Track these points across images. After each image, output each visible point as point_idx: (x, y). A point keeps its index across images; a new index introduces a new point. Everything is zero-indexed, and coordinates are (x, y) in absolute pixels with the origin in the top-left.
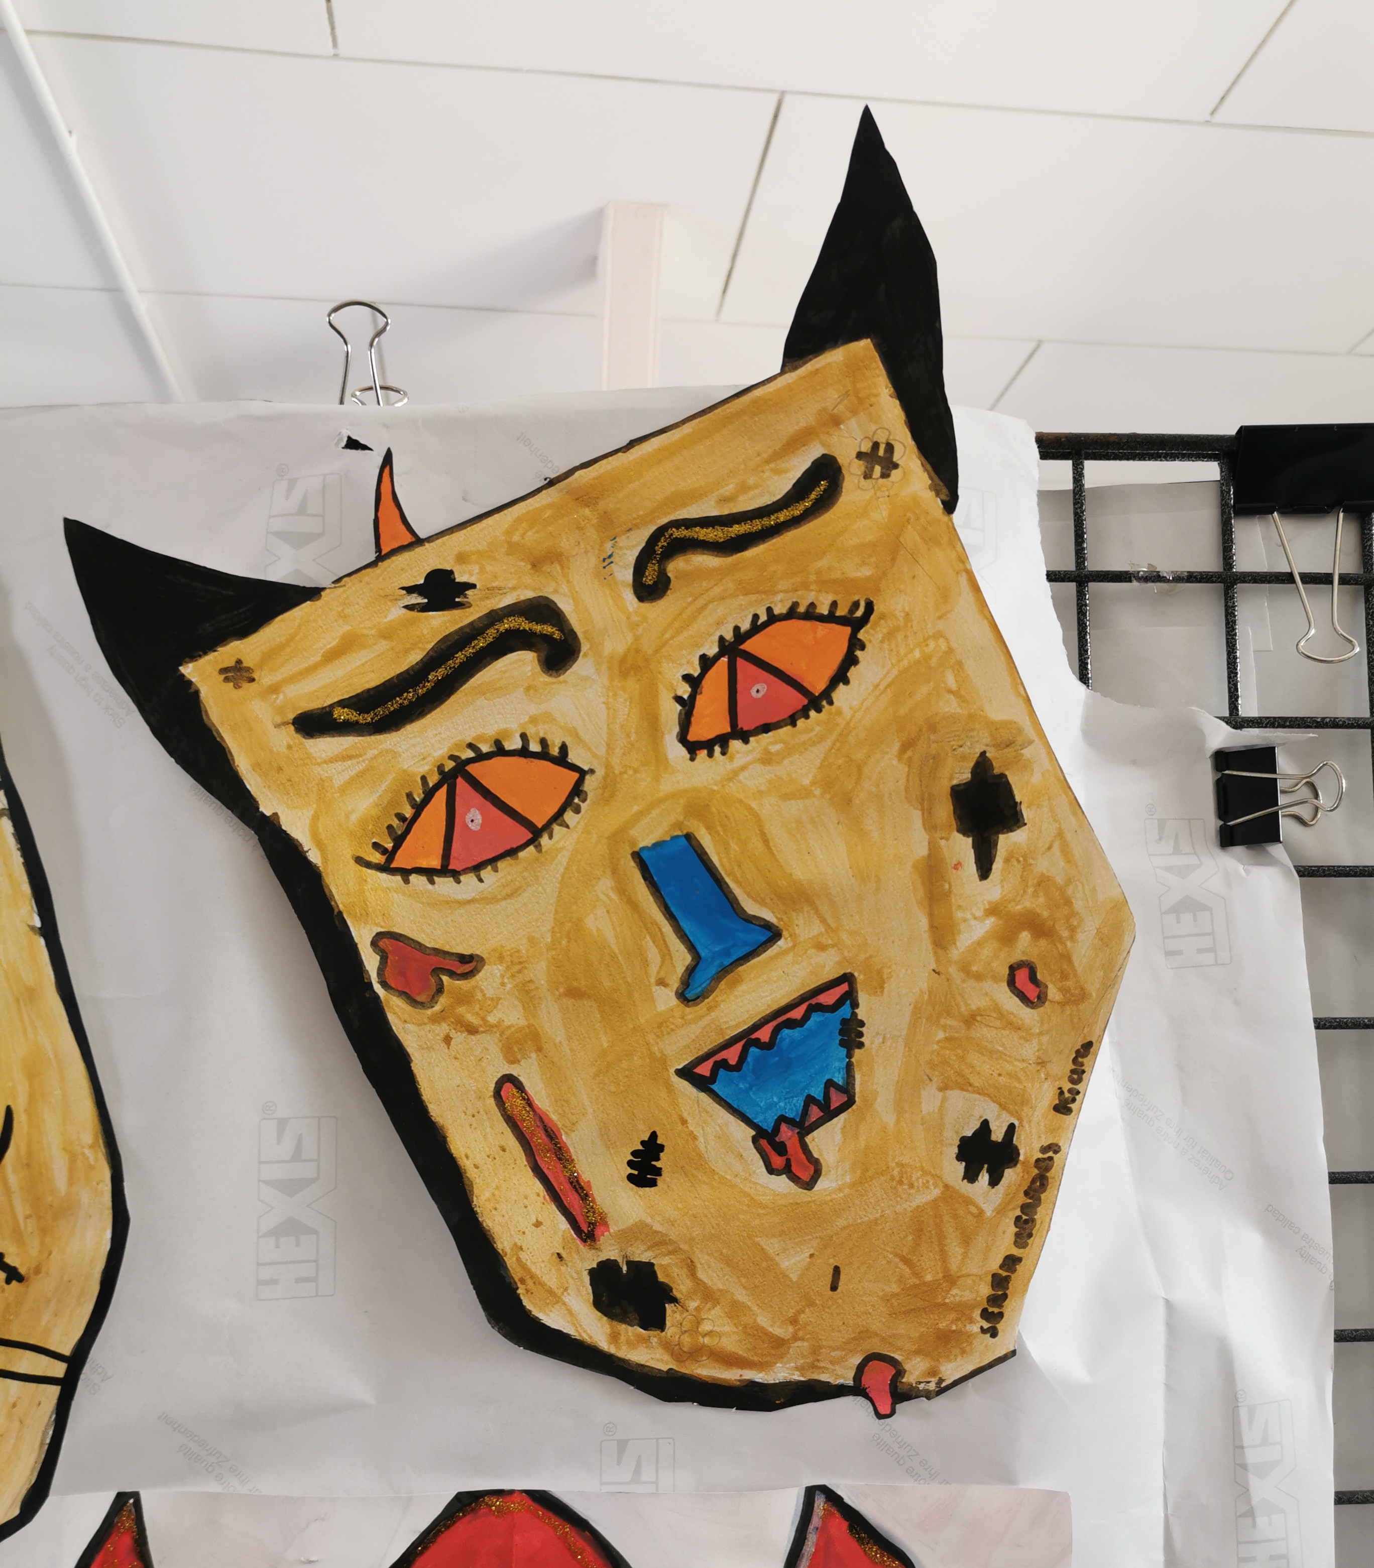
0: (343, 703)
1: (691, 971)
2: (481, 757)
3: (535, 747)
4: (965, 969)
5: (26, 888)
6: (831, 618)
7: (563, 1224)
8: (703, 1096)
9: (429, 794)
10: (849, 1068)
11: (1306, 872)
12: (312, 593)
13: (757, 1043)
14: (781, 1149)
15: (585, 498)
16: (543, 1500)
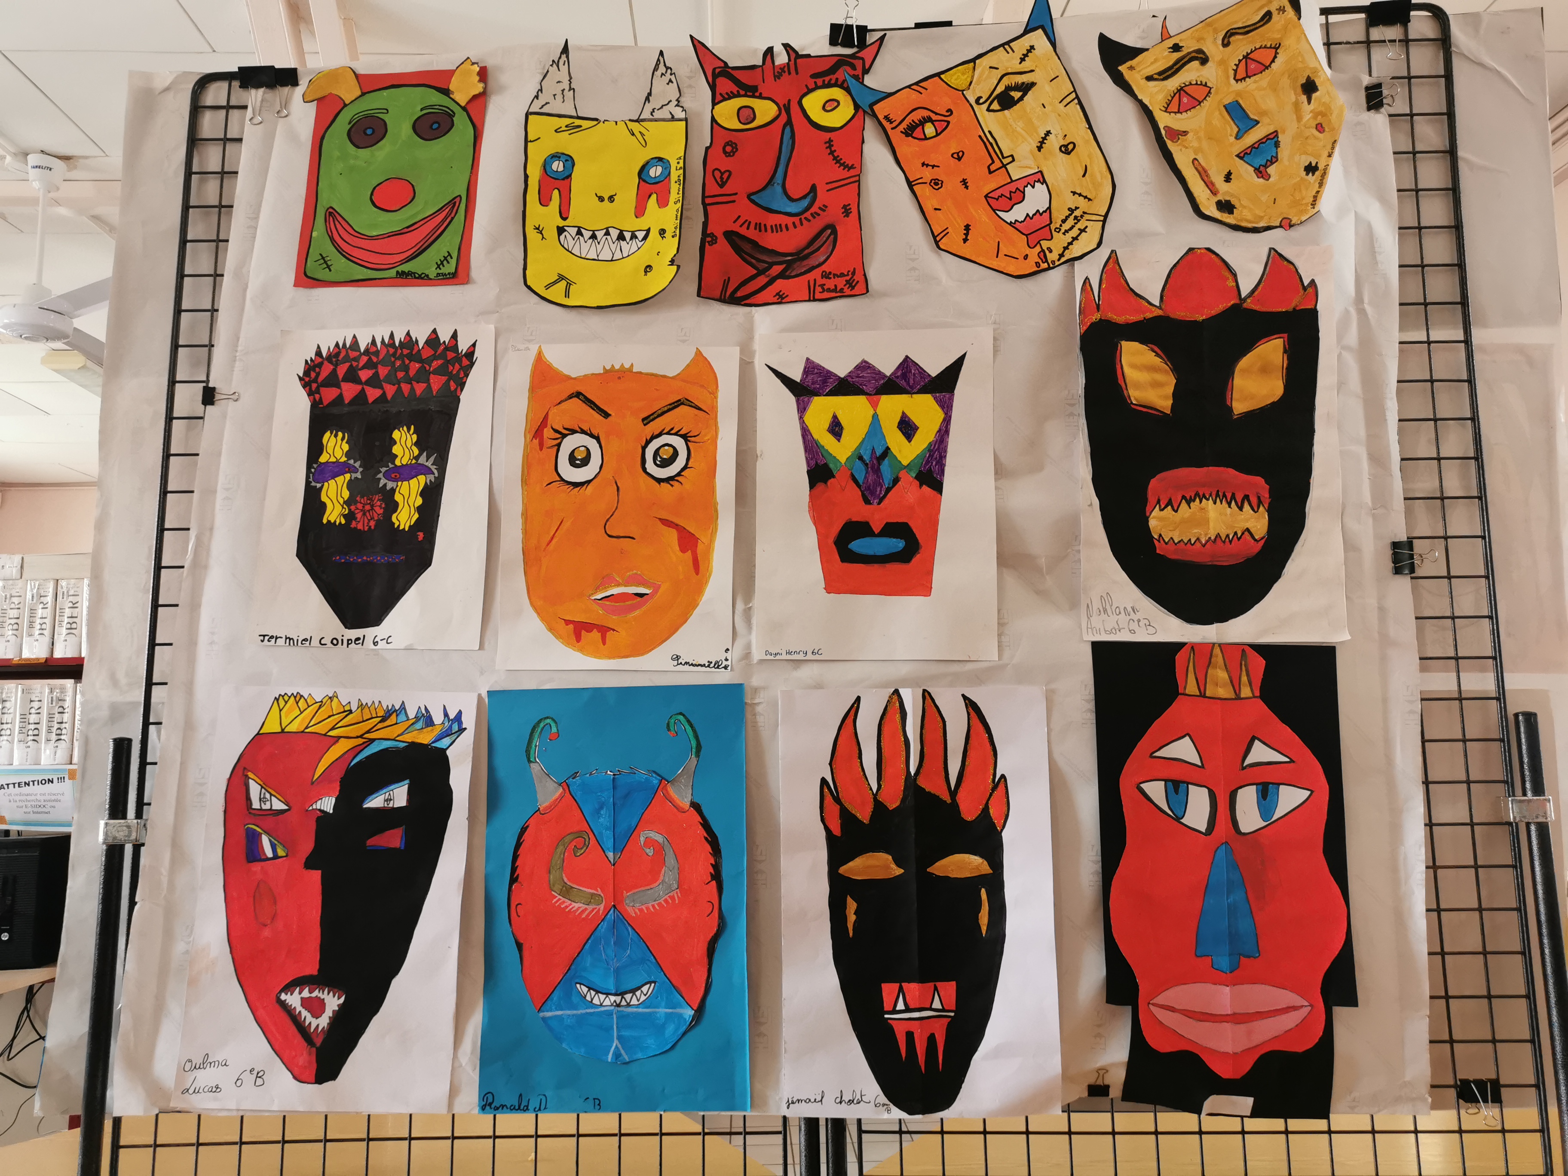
0: (1155, 74)
1: (1238, 132)
2: (1186, 86)
3: (1199, 83)
4: (1305, 126)
5: (1084, 119)
6: (1271, 47)
7: (1209, 192)
8: (1242, 161)
9: (1175, 94)
10: (1277, 152)
11: (1390, 116)
12: (1147, 50)
13: (1255, 148)
14: (1261, 172)
15: (1209, 25)
16: (1209, 250)
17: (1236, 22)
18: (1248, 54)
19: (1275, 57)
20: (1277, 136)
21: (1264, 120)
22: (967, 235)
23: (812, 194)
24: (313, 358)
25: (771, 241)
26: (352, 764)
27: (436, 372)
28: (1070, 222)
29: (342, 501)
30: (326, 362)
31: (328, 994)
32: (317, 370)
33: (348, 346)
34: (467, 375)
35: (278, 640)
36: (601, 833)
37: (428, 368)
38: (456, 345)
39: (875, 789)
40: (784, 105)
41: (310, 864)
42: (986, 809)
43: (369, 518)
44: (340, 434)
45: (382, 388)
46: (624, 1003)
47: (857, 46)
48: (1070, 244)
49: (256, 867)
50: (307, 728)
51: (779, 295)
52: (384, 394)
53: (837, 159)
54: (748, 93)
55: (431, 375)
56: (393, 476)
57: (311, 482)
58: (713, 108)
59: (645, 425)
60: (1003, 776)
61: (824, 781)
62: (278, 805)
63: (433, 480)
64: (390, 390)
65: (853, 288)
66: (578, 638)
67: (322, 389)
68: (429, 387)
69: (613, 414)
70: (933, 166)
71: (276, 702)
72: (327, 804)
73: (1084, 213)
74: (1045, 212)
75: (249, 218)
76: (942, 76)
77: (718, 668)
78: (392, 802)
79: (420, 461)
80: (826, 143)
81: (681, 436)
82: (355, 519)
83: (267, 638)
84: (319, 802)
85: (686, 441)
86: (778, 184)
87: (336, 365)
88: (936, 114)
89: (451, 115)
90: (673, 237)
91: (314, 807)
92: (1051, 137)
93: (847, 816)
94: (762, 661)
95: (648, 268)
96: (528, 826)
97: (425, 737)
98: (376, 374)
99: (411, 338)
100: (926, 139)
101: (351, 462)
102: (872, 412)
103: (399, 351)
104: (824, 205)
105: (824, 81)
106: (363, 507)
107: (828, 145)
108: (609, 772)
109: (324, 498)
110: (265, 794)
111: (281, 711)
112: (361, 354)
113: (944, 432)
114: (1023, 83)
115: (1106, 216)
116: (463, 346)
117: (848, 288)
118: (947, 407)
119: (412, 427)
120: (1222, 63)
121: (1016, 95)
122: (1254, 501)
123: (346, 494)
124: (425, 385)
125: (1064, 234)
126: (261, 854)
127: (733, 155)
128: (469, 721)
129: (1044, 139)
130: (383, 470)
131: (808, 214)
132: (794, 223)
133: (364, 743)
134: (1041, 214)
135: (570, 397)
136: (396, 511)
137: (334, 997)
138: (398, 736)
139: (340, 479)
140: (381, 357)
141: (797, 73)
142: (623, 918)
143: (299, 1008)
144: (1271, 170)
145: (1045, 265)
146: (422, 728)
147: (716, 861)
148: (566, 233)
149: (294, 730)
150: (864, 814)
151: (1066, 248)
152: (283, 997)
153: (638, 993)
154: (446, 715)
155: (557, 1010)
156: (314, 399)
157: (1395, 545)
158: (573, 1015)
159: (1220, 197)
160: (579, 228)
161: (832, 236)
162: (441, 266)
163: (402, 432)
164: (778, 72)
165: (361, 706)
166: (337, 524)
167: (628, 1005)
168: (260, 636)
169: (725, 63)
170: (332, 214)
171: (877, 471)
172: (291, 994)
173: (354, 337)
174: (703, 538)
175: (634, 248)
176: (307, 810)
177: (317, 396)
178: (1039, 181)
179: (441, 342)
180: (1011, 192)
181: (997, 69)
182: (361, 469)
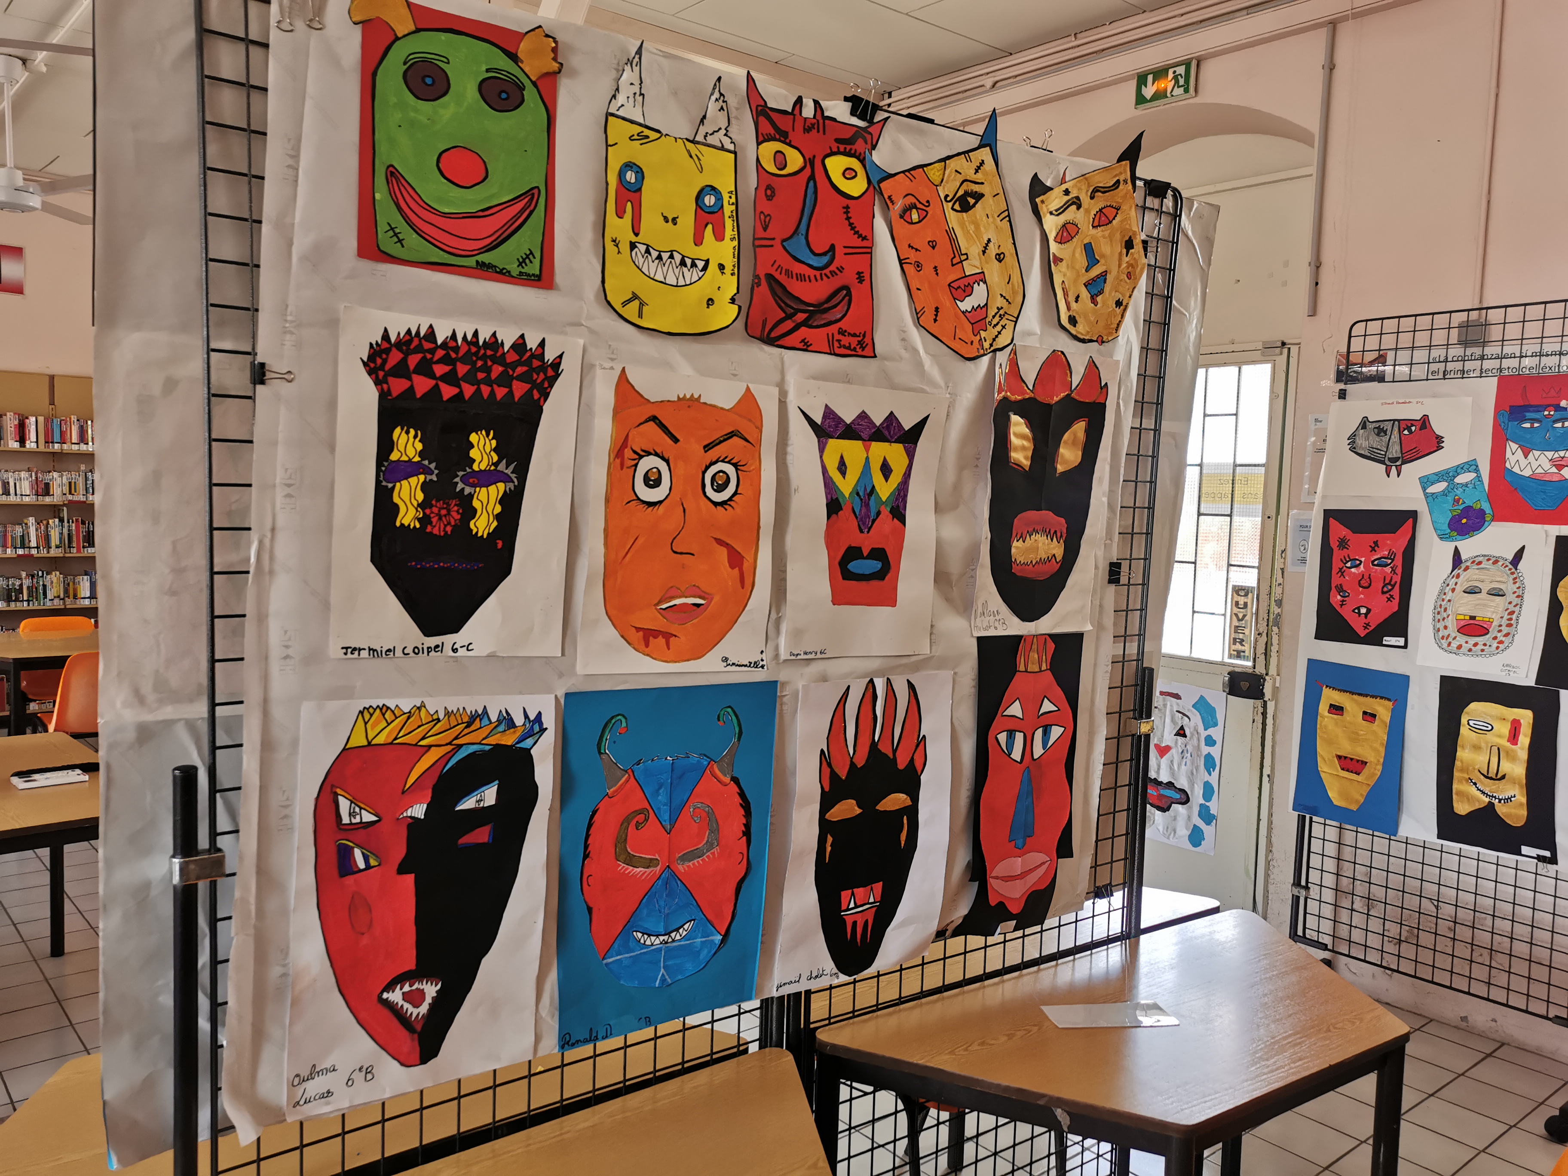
0: (1054, 210)
1: (1088, 267)
2: (1068, 224)
3: (1074, 223)
4: (1121, 272)
5: (1011, 235)
6: (1114, 208)
7: (1066, 308)
8: (1086, 289)
9: (1061, 228)
10: (1104, 287)
12: (1052, 189)
13: (1094, 280)
14: (1094, 299)
16: (1062, 352)
17: (1100, 182)
18: (1102, 208)
19: (1116, 216)
20: (1106, 274)
21: (1102, 261)
22: (936, 315)
23: (830, 253)
24: (379, 342)
25: (796, 288)
26: (445, 771)
27: (520, 378)
28: (997, 319)
29: (415, 504)
30: (394, 349)
31: (427, 983)
32: (384, 356)
33: (422, 334)
34: (551, 386)
35: (362, 652)
36: (659, 809)
37: (511, 372)
38: (543, 353)
39: (851, 753)
40: (810, 159)
41: (402, 870)
42: (912, 760)
43: (446, 523)
44: (412, 432)
45: (459, 386)
46: (670, 940)
47: (868, 122)
48: (997, 336)
49: (350, 880)
50: (396, 739)
51: (804, 342)
52: (461, 392)
53: (852, 226)
54: (782, 139)
55: (515, 382)
56: (471, 480)
57: (382, 482)
58: (758, 148)
59: (706, 452)
60: (924, 736)
61: (822, 751)
62: (368, 817)
63: (513, 489)
64: (468, 390)
65: (864, 349)
66: (647, 645)
67: (391, 380)
68: (511, 393)
69: (681, 440)
70: (917, 250)
71: (360, 716)
72: (419, 811)
73: (1006, 313)
74: (983, 306)
75: (287, 155)
76: (925, 169)
77: (756, 667)
78: (482, 802)
79: (499, 468)
80: (844, 208)
81: (733, 464)
82: (430, 523)
83: (349, 650)
84: (409, 811)
85: (737, 470)
86: (802, 234)
87: (407, 354)
88: (920, 203)
89: (522, 88)
90: (732, 274)
91: (405, 815)
92: (991, 245)
93: (834, 775)
94: (785, 661)
95: (710, 302)
96: (598, 809)
97: (509, 739)
98: (454, 371)
99: (497, 340)
100: (912, 223)
101: (426, 462)
102: (865, 455)
103: (482, 352)
104: (841, 267)
105: (845, 148)
106: (439, 511)
107: (845, 210)
108: (668, 758)
109: (396, 499)
110: (354, 808)
111: (366, 723)
112: (437, 347)
113: (907, 475)
114: (976, 192)
115: (1017, 318)
116: (550, 356)
117: (860, 348)
118: (911, 455)
119: (492, 432)
120: (1087, 211)
121: (972, 201)
122: (1059, 534)
123: (420, 497)
124: (506, 390)
125: (993, 327)
126: (354, 867)
127: (773, 199)
128: (549, 721)
129: (987, 245)
130: (461, 473)
131: (827, 271)
132: (815, 276)
133: (453, 749)
134: (981, 308)
135: (646, 421)
136: (474, 518)
137: (432, 985)
138: (484, 739)
139: (413, 480)
140: (461, 353)
141: (824, 133)
142: (675, 875)
143: (401, 1002)
144: (1099, 299)
145: (982, 352)
146: (505, 731)
147: (747, 821)
148: (636, 249)
149: (382, 743)
150: (843, 774)
151: (994, 340)
152: (385, 995)
153: (681, 931)
154: (526, 716)
155: (617, 955)
156: (382, 389)
157: (1112, 564)
158: (630, 957)
159: (1071, 313)
160: (648, 246)
161: (847, 298)
162: (523, 265)
163: (481, 436)
164: (807, 125)
165: (448, 714)
166: (412, 527)
167: (673, 941)
168: (343, 648)
169: (766, 103)
170: (392, 174)
171: (867, 505)
172: (393, 992)
173: (431, 326)
174: (748, 557)
175: (695, 278)
176: (398, 819)
177: (385, 386)
178: (982, 281)
179: (528, 348)
180: (965, 285)
181: (960, 173)
182: (436, 472)
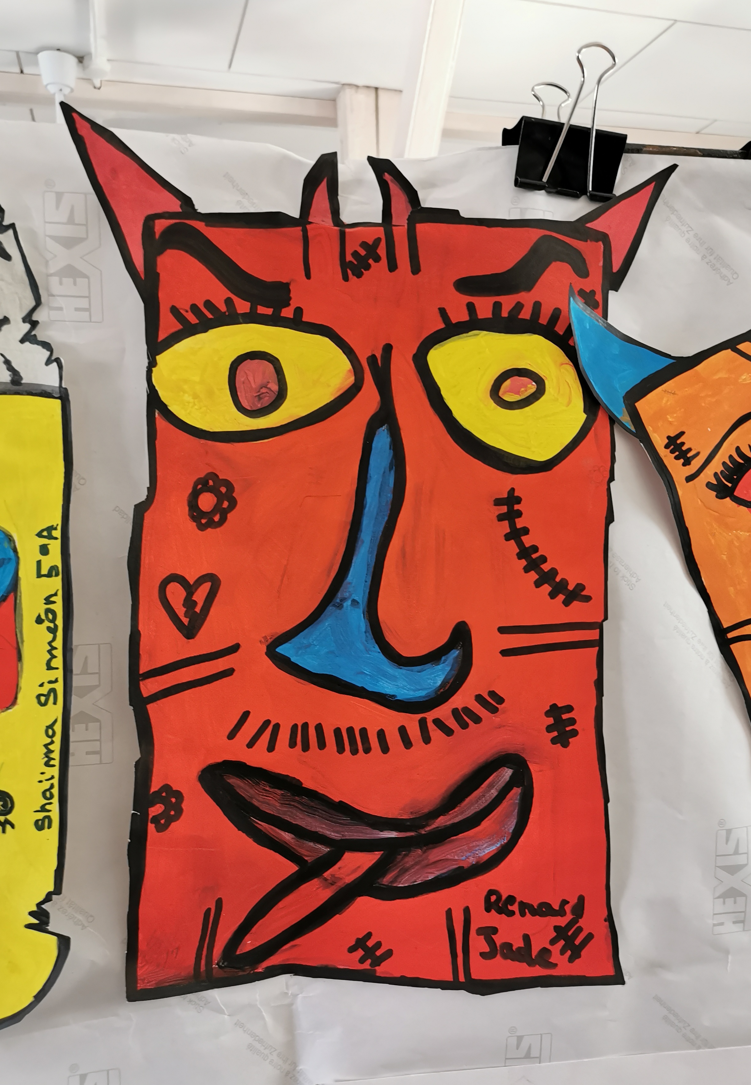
23: (455, 653)
40: (372, 359)
47: (593, 198)
51: (365, 948)
54: (262, 310)
58: (152, 364)
65: (576, 953)
80: (498, 502)
86: (355, 602)
90: (39, 825)
104: (492, 694)
105: (497, 306)
107: (504, 509)
117: (563, 952)
127: (223, 520)
132: (403, 731)
141: (416, 269)
161: (516, 792)
164: (355, 254)
169: (187, 201)
